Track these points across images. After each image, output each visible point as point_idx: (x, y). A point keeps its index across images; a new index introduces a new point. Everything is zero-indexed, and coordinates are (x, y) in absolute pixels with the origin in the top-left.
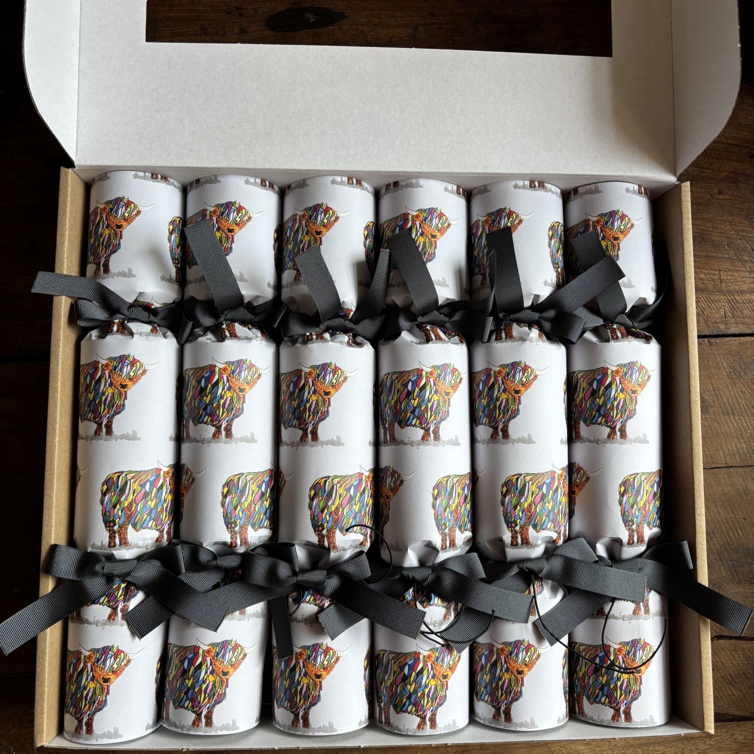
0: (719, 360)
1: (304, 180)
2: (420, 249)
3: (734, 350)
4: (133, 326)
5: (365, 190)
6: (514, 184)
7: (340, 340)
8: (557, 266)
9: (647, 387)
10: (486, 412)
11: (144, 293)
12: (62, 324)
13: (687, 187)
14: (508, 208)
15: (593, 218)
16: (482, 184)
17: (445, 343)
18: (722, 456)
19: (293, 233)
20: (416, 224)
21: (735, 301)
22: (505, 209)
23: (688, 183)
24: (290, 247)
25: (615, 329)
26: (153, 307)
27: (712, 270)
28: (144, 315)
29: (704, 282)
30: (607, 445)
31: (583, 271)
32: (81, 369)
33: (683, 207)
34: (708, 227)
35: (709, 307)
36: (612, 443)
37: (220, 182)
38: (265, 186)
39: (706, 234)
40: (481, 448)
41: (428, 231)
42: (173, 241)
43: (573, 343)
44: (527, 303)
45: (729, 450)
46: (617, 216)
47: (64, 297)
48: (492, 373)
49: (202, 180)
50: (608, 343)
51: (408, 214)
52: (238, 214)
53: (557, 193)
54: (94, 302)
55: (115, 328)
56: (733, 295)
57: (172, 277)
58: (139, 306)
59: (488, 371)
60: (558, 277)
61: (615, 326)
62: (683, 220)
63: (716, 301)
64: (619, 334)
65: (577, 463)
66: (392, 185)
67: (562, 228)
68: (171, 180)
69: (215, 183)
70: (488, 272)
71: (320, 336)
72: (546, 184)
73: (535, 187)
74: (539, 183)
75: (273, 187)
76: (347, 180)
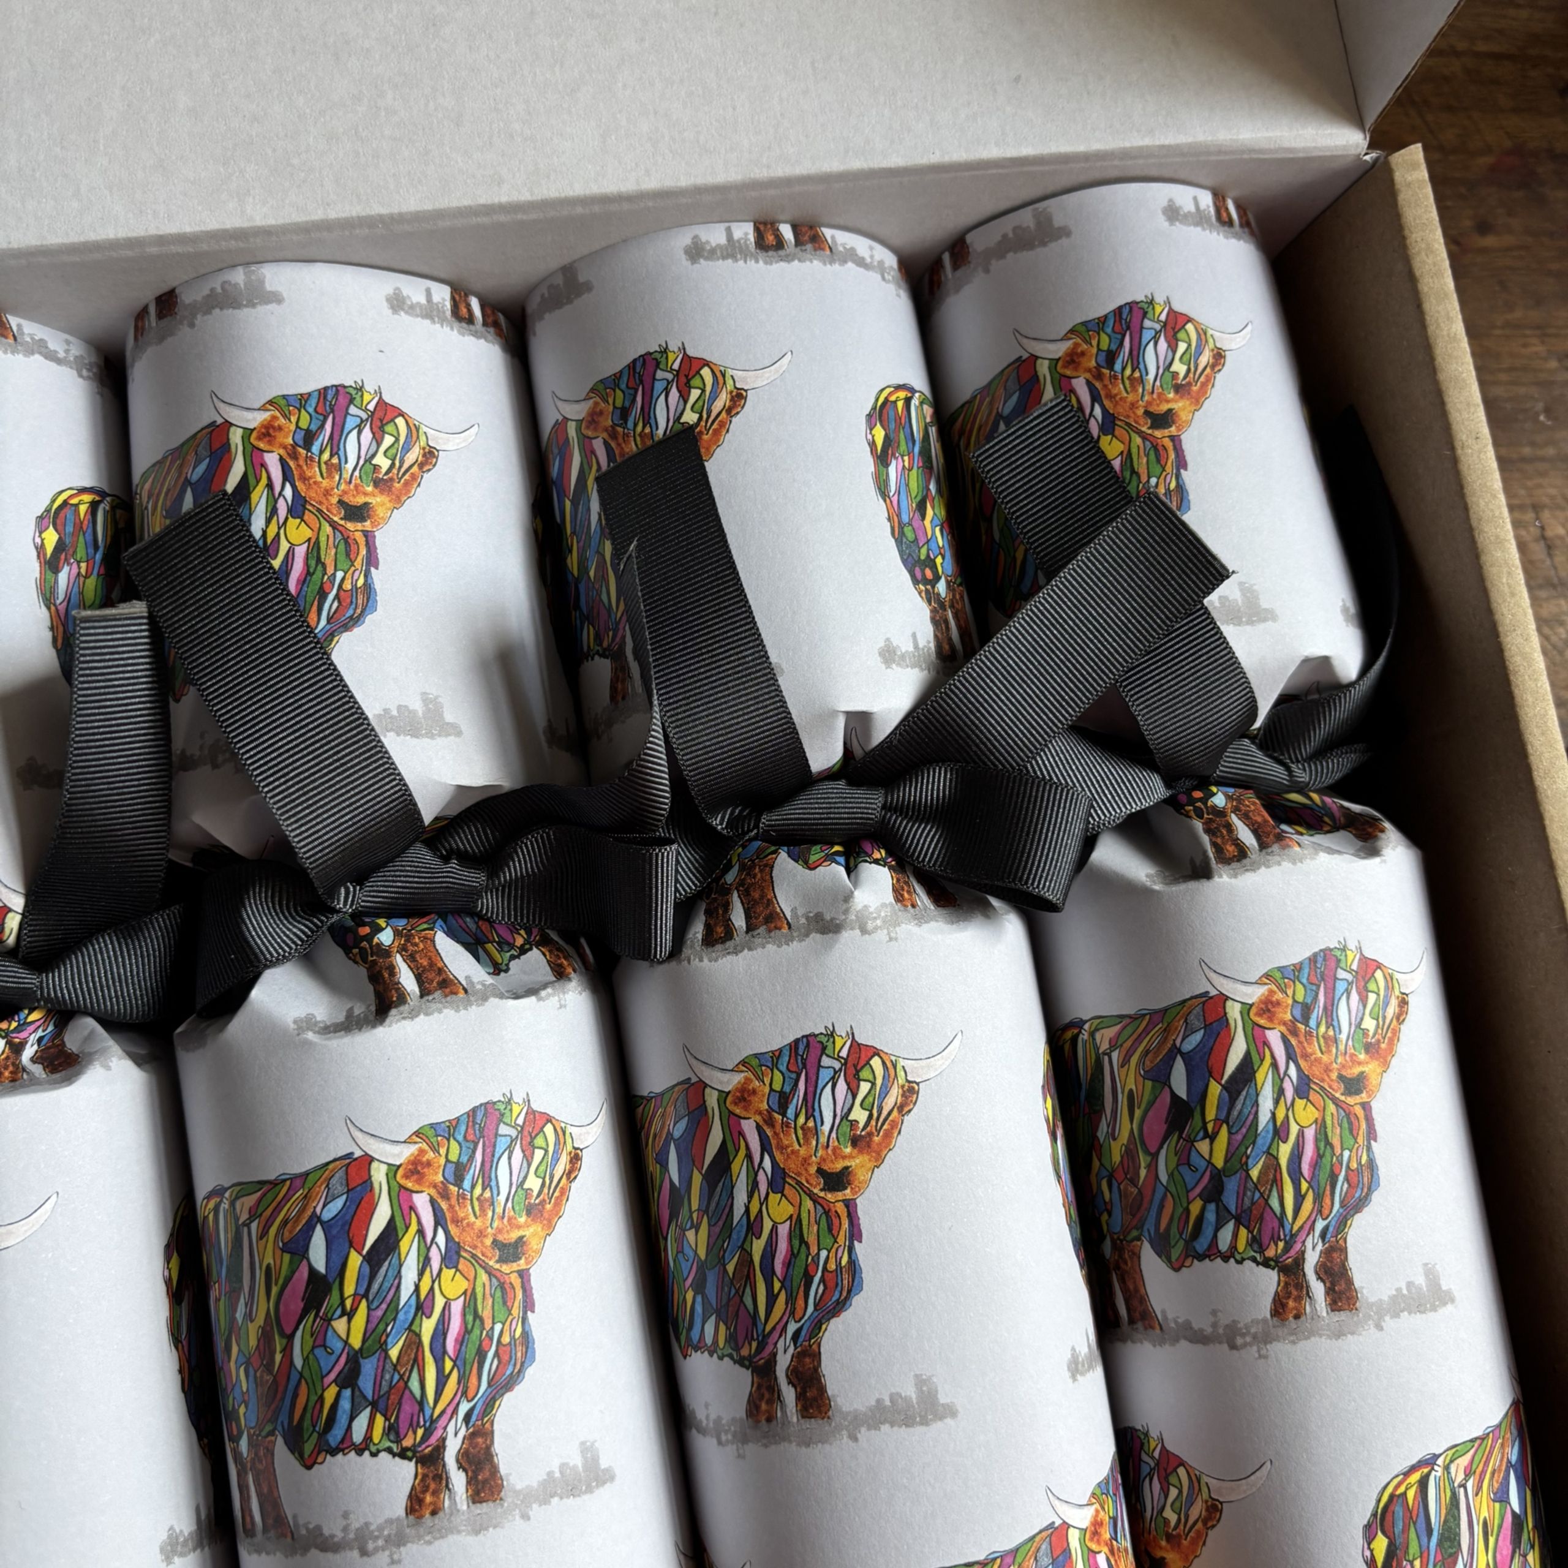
2: (292, 586)
6: (687, 240)
8: (929, 573)
9: (1402, 1049)
10: (711, 1291)
14: (674, 346)
15: (1051, 347)
20: (263, 465)
22: (665, 351)
25: (1220, 813)
30: (1278, 1349)
31: (1042, 579)
36: (1297, 1336)
43: (1053, 908)
46: (1147, 323)
48: (711, 1100)
50: (1205, 885)
51: (228, 425)
53: (881, 268)
60: (938, 622)
61: (1219, 800)
62: (1426, 306)
64: (1246, 835)
67: (928, 411)
72: (828, 233)
73: (780, 244)
74: (793, 229)
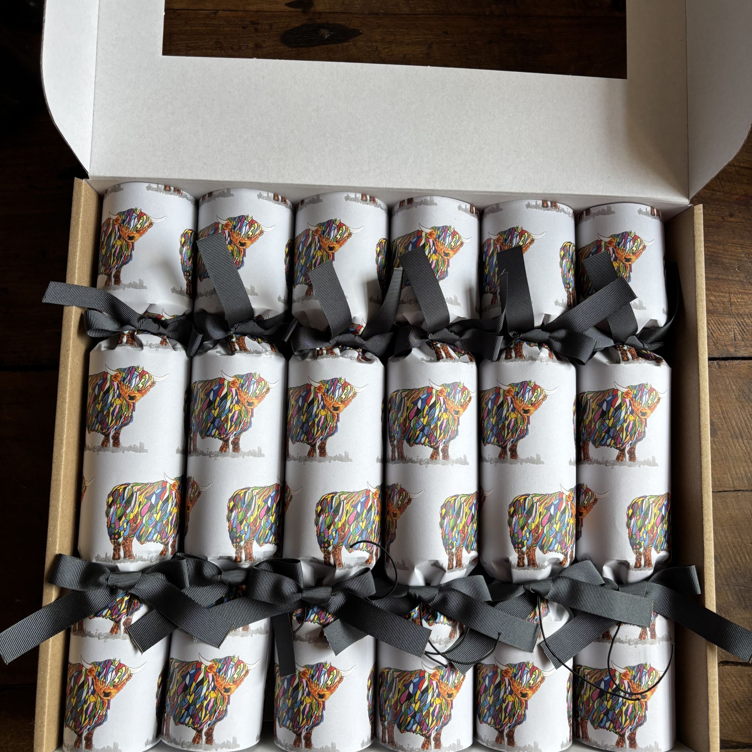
0: (728, 383)
1: (318, 196)
2: (432, 267)
3: (743, 374)
4: (143, 338)
5: (378, 207)
6: (527, 203)
7: (349, 355)
8: (568, 286)
10: (494, 431)
11: (154, 304)
12: (72, 334)
13: (700, 209)
14: (520, 227)
15: (606, 239)
16: (495, 203)
17: (455, 362)
18: (730, 479)
19: (305, 248)
20: (429, 241)
21: (745, 324)
22: (517, 228)
23: (701, 206)
24: (302, 262)
25: (625, 351)
26: (163, 319)
27: (722, 292)
28: (154, 327)
29: (714, 304)
30: (616, 467)
31: (594, 292)
32: (90, 379)
33: (695, 229)
34: (719, 249)
35: (719, 330)
36: (621, 465)
37: (233, 195)
38: (278, 200)
39: (717, 257)
40: (488, 467)
41: (441, 249)
42: (185, 254)
43: (583, 364)
44: (538, 323)
45: (737, 474)
46: (629, 237)
47: (74, 307)
48: (502, 391)
49: (214, 193)
50: (618, 365)
51: (422, 231)
52: (250, 228)
53: (569, 214)
54: (104, 313)
55: (125, 340)
56: (743, 318)
57: (183, 289)
58: (149, 318)
59: (497, 390)
60: (569, 297)
61: (625, 348)
62: (696, 243)
63: (726, 324)
64: (629, 356)
65: (585, 484)
66: (406, 201)
67: (574, 248)
68: (184, 192)
69: (227, 197)
70: (499, 291)
71: (330, 352)
72: (558, 204)
73: (547, 206)
74: (551, 202)
75: (285, 201)
76: (360, 197)
